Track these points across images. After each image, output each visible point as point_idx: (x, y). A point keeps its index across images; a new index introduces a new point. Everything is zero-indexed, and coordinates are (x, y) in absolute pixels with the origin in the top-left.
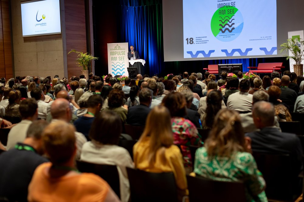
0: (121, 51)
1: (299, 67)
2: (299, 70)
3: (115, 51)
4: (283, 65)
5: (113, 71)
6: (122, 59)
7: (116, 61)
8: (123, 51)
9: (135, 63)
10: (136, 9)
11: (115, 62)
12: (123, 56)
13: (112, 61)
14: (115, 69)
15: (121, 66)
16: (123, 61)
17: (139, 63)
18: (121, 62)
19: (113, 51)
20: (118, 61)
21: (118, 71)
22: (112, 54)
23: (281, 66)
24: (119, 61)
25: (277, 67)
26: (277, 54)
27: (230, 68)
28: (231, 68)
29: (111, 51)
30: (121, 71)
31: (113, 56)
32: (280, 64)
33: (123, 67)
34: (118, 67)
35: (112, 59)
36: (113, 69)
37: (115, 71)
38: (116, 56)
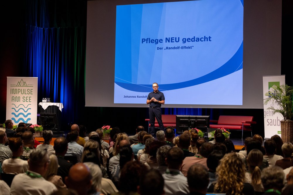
0: (26, 88)
1: (288, 125)
2: (288, 129)
3: (17, 88)
4: (253, 120)
5: (13, 116)
6: (27, 100)
7: (19, 103)
8: (30, 88)
9: (49, 106)
10: (46, 31)
11: (17, 104)
12: (30, 95)
13: (13, 102)
14: (17, 114)
15: (26, 110)
16: (29, 103)
17: (54, 108)
18: (26, 104)
19: (15, 88)
20: (21, 102)
21: (21, 116)
22: (14, 91)
23: (251, 121)
24: (23, 103)
25: (247, 122)
26: (242, 105)
27: (193, 121)
28: (195, 121)
29: (12, 88)
30: (25, 116)
31: (15, 95)
32: (250, 119)
33: (29, 111)
34: (21, 111)
35: (13, 99)
36: (13, 113)
37: (17, 116)
38: (20, 95)
